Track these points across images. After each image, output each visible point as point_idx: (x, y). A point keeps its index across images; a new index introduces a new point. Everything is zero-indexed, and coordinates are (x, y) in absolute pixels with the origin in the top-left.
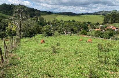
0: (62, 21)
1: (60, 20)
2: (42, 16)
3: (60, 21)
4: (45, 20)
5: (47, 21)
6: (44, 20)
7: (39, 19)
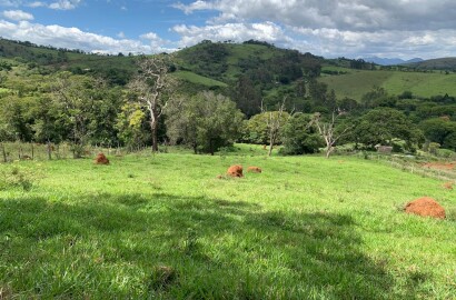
0: (408, 96)
1: (401, 93)
2: (323, 79)
3: (401, 98)
4: (333, 92)
5: (340, 97)
6: (329, 92)
7: (307, 90)
